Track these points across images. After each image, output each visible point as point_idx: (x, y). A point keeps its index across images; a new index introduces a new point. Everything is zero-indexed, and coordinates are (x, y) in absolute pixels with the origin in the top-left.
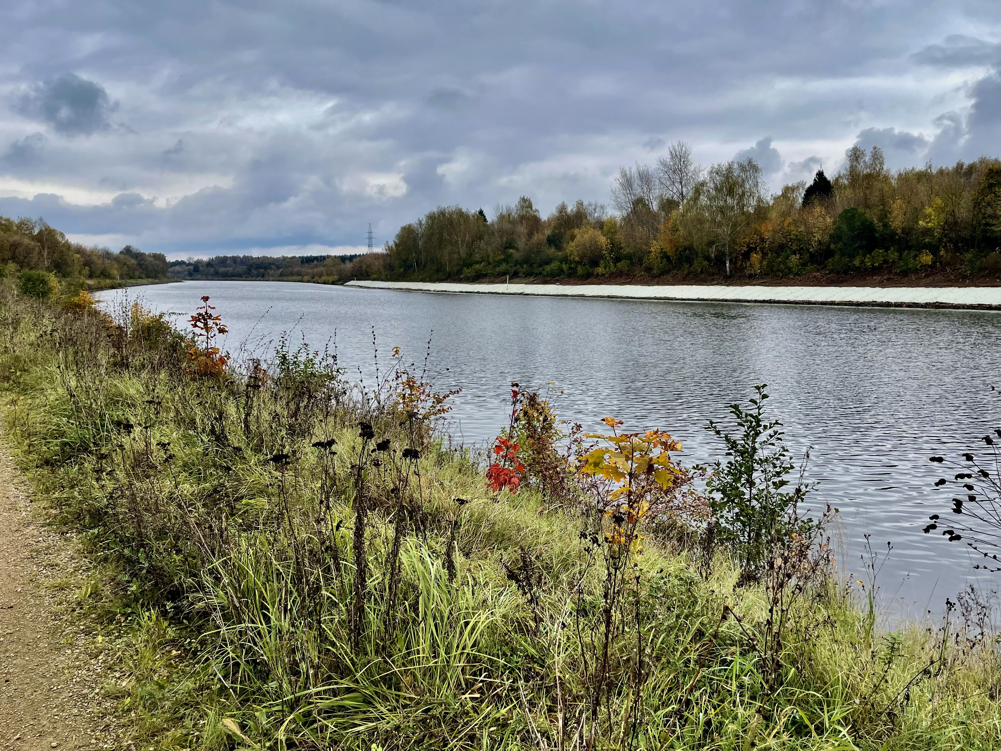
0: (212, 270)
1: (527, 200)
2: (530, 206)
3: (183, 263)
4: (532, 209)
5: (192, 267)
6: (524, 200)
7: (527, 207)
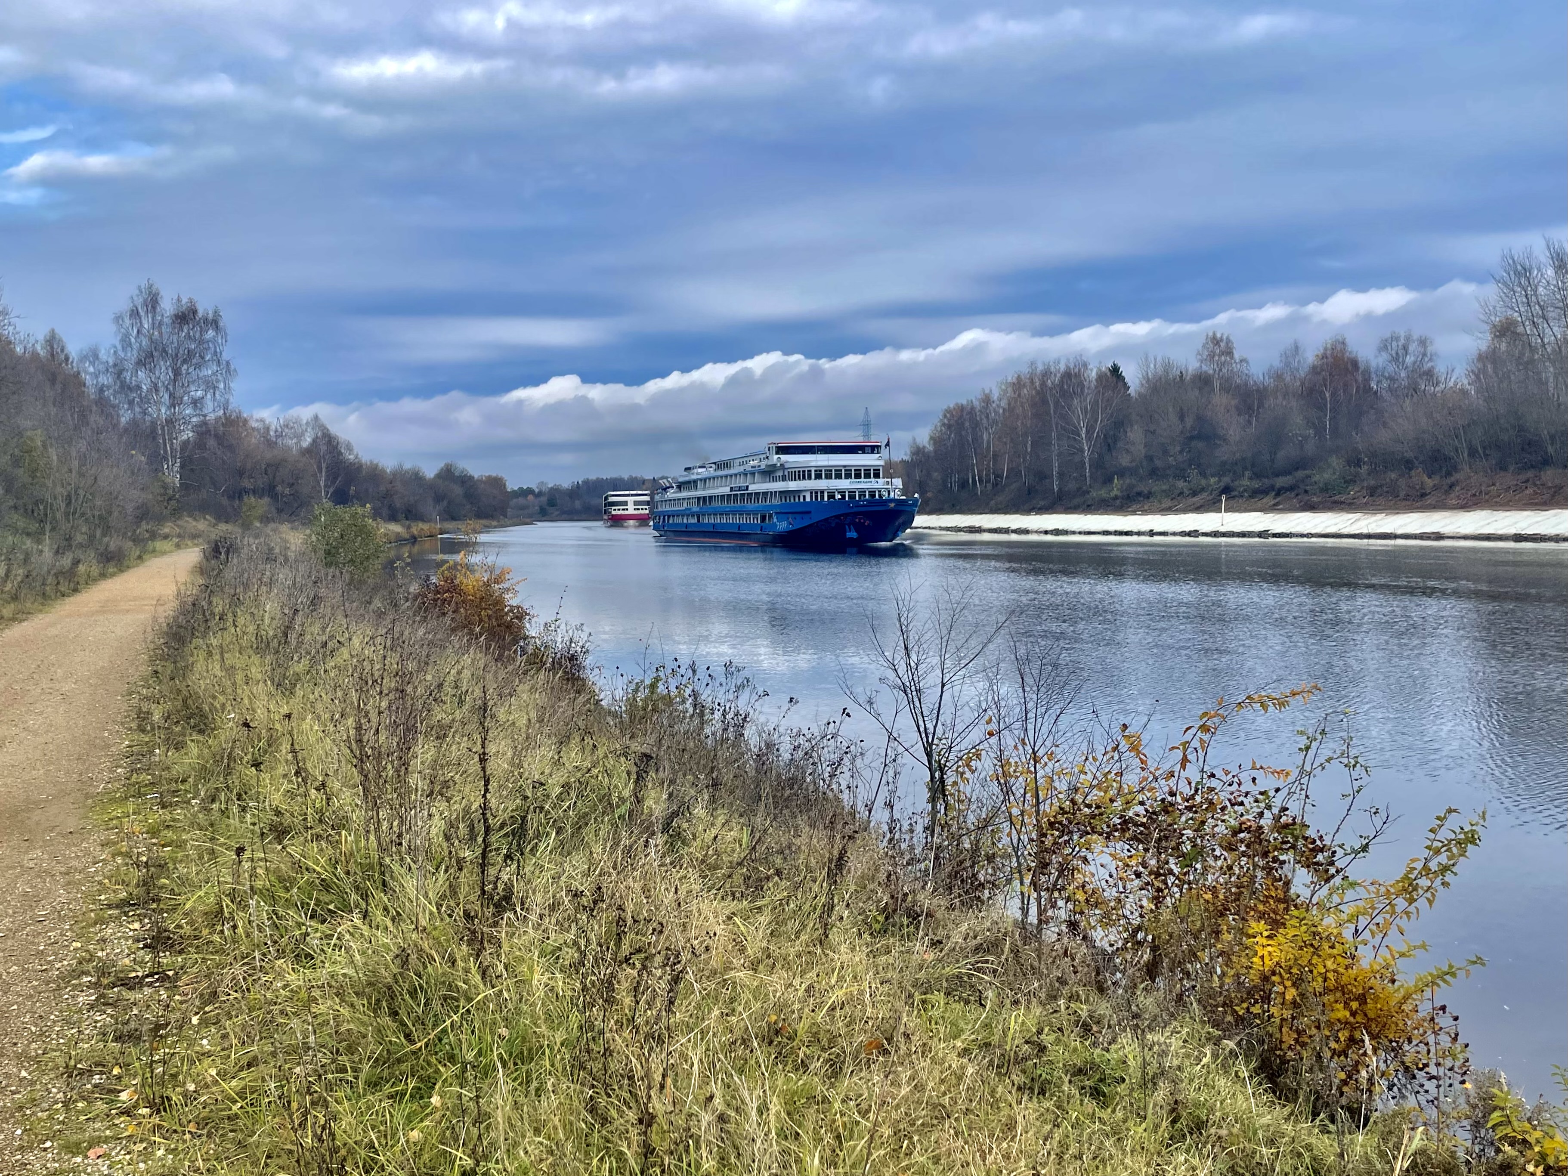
0: (578, 504)
1: (1221, 340)
2: (1229, 352)
3: (530, 491)
4: (1232, 358)
5: (544, 499)
6: (1216, 341)
7: (1222, 353)
